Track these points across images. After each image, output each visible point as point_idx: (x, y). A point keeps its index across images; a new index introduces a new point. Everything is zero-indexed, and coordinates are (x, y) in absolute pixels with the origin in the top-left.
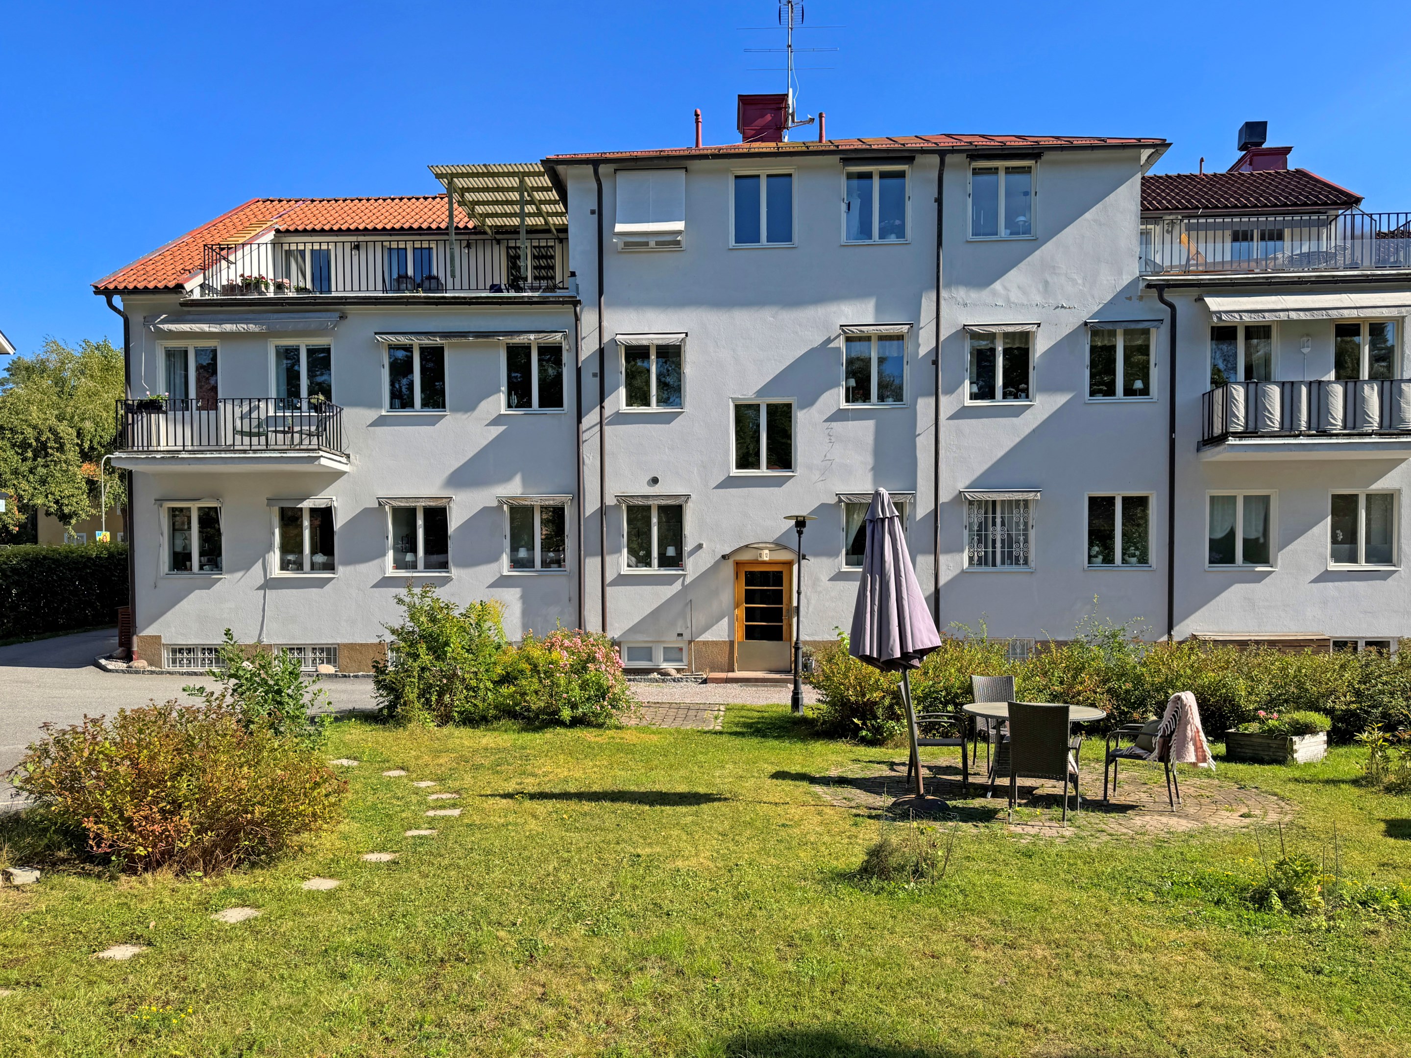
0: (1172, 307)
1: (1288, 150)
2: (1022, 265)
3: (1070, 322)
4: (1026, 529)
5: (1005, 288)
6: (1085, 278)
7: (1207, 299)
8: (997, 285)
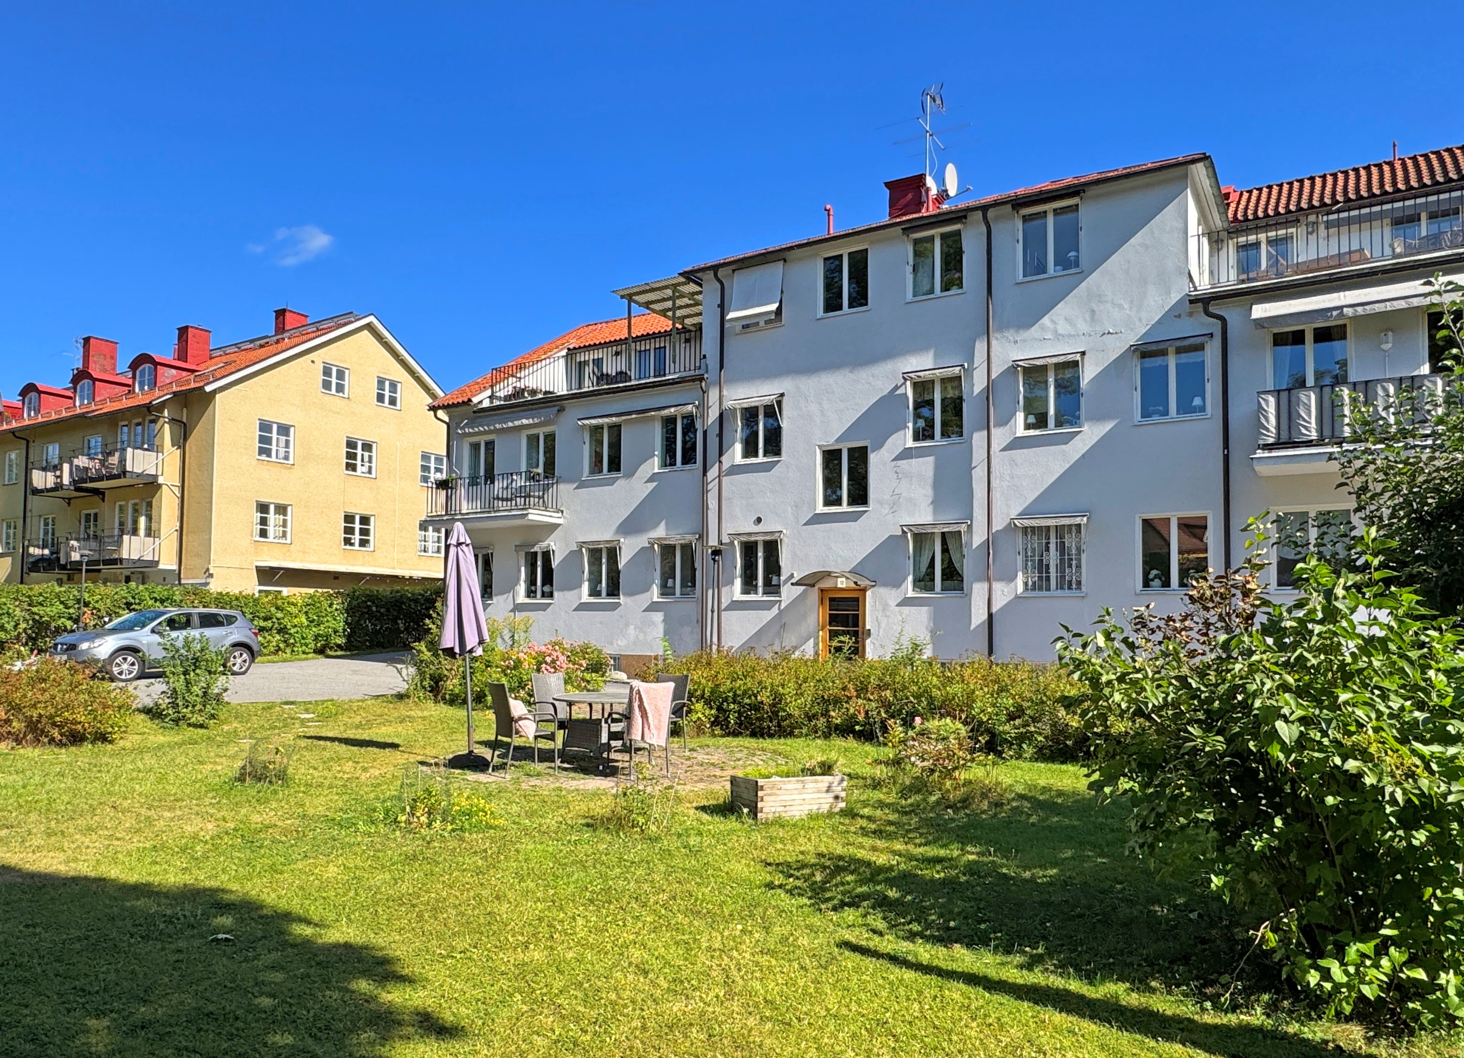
0: (1223, 320)
2: (1069, 298)
3: (1117, 347)
4: (1078, 553)
5: (1052, 321)
6: (1132, 302)
7: (1251, 308)
8: (1046, 320)
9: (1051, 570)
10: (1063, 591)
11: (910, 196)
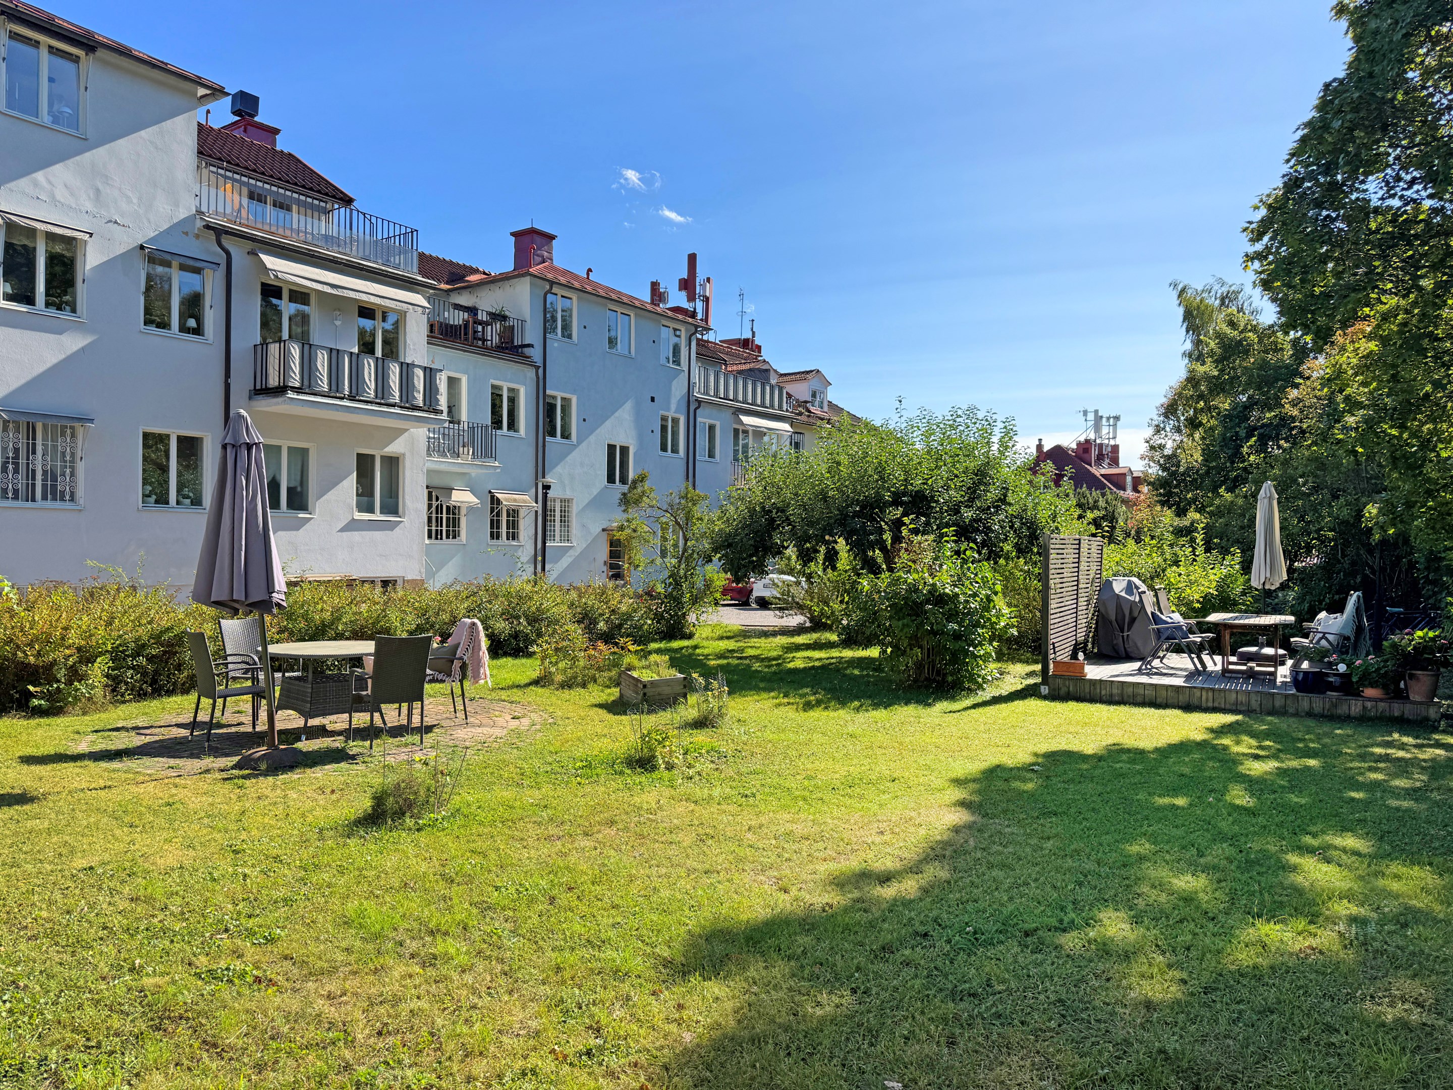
0: (228, 254)
1: (276, 131)
2: (70, 162)
3: (124, 241)
4: (73, 461)
5: (49, 182)
6: (140, 199)
8: (39, 176)
9: (39, 476)
10: (54, 503)
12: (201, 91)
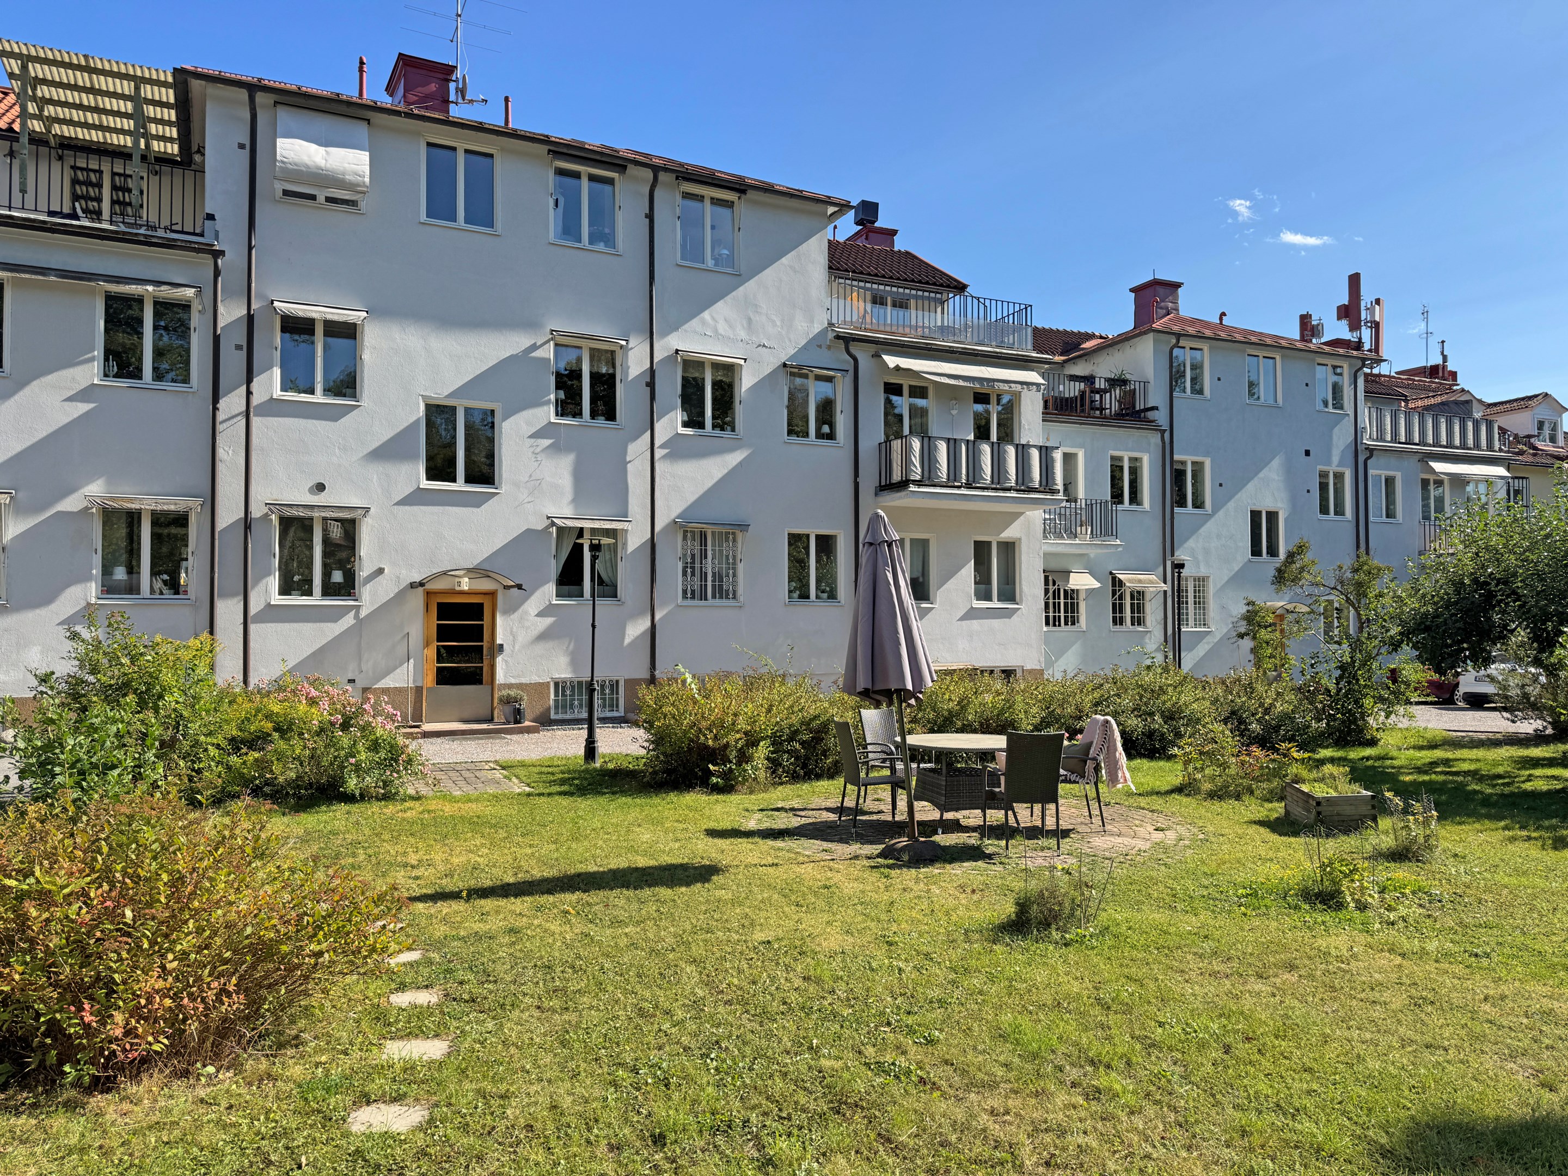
0: (856, 359)
1: (894, 232)
2: (728, 298)
3: (771, 362)
4: (734, 564)
5: (713, 318)
6: (782, 321)
7: (885, 357)
8: (706, 315)
9: (710, 578)
10: (721, 601)
11: (433, 87)
12: (831, 210)
